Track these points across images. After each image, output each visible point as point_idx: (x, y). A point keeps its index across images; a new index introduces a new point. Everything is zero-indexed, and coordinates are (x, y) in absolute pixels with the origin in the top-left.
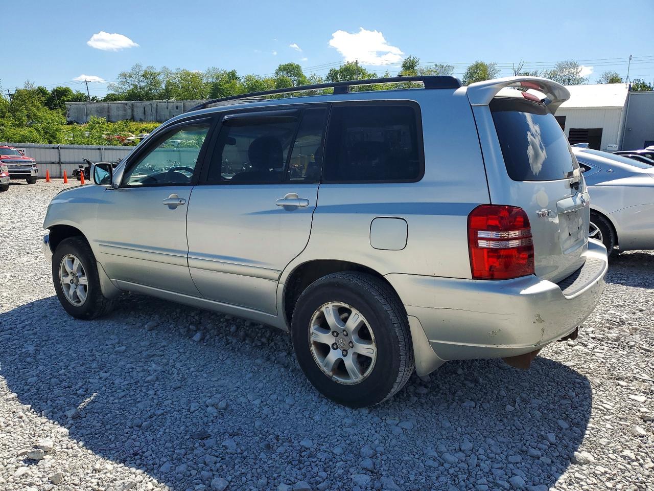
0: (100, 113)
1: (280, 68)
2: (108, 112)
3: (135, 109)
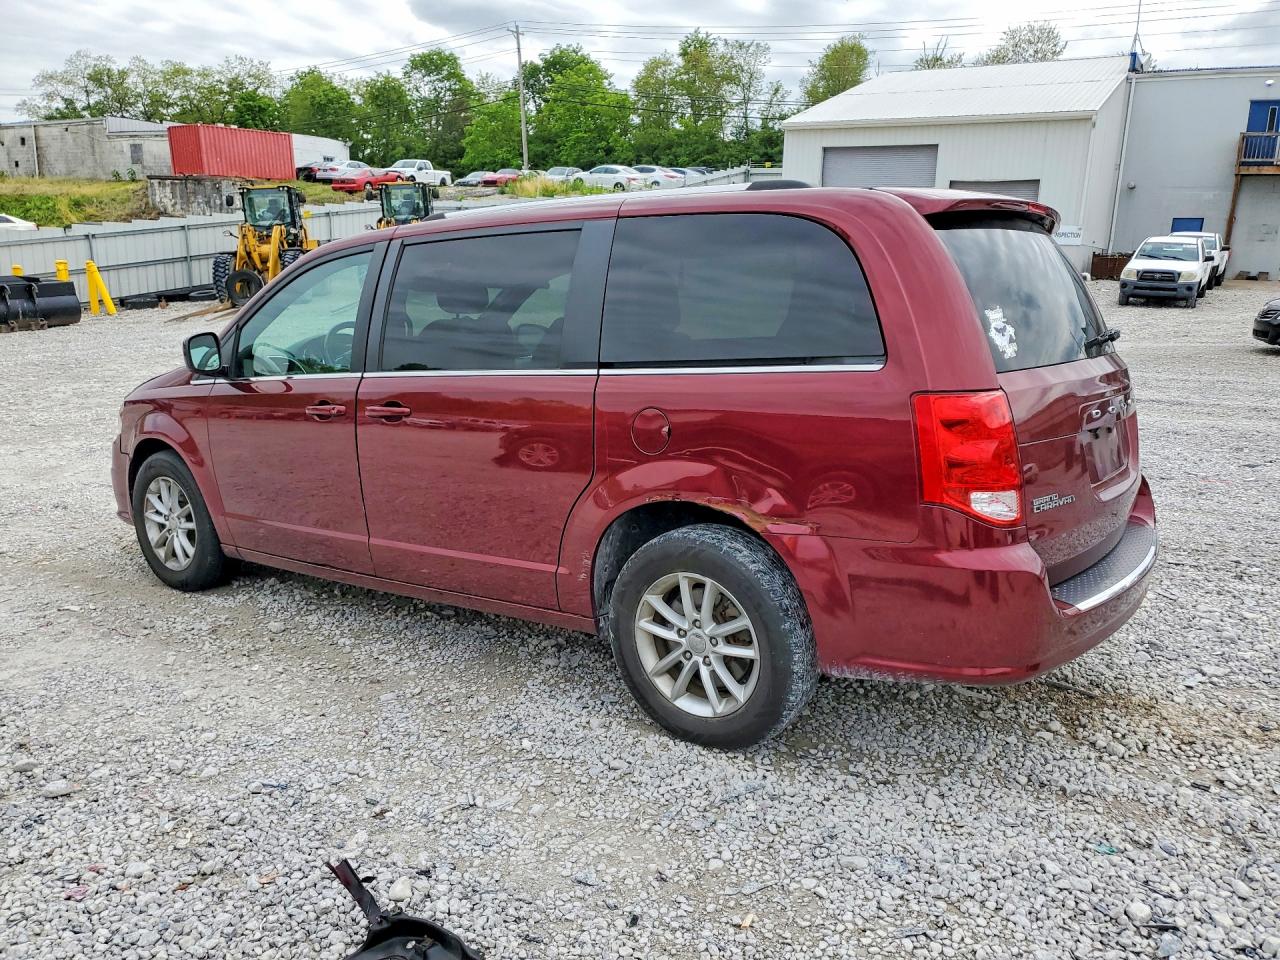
1: (412, 62)
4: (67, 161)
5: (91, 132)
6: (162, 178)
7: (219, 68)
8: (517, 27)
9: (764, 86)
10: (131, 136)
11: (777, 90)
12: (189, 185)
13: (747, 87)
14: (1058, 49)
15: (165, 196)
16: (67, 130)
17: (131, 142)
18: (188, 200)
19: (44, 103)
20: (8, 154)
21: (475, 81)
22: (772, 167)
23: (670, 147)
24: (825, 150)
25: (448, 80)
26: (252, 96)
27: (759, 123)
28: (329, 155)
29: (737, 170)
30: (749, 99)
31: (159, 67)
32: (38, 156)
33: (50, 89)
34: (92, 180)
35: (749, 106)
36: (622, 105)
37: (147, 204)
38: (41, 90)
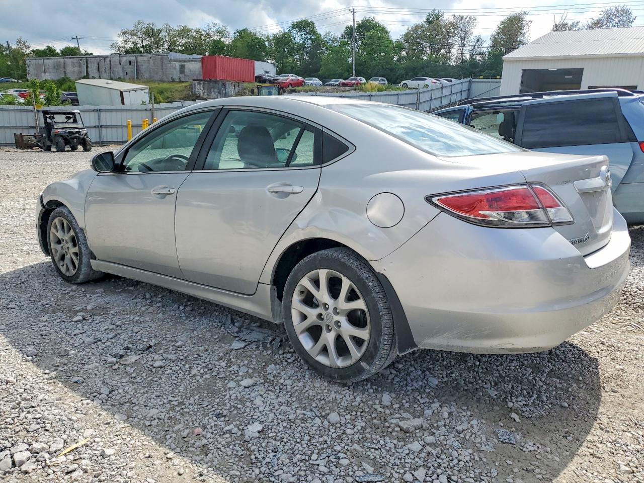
0: (57, 69)
1: (293, 25)
2: (65, 68)
3: (89, 65)
4: (150, 72)
5: (162, 59)
6: (199, 81)
7: (204, 29)
8: (354, 9)
9: (472, 37)
10: (180, 61)
11: (478, 40)
12: (211, 84)
13: (463, 39)
14: (631, 20)
15: (200, 89)
16: (151, 58)
17: (180, 64)
18: (210, 91)
19: (123, 45)
20: (123, 68)
21: (322, 35)
22: (483, 78)
23: (423, 68)
24: (524, 71)
25: (310, 34)
26: (218, 42)
27: (468, 56)
28: (267, 70)
29: (466, 80)
30: (464, 45)
31: (176, 28)
32: (137, 70)
33: (126, 38)
34: (162, 81)
35: (464, 48)
36: (399, 47)
37: (192, 92)
38: (122, 39)
